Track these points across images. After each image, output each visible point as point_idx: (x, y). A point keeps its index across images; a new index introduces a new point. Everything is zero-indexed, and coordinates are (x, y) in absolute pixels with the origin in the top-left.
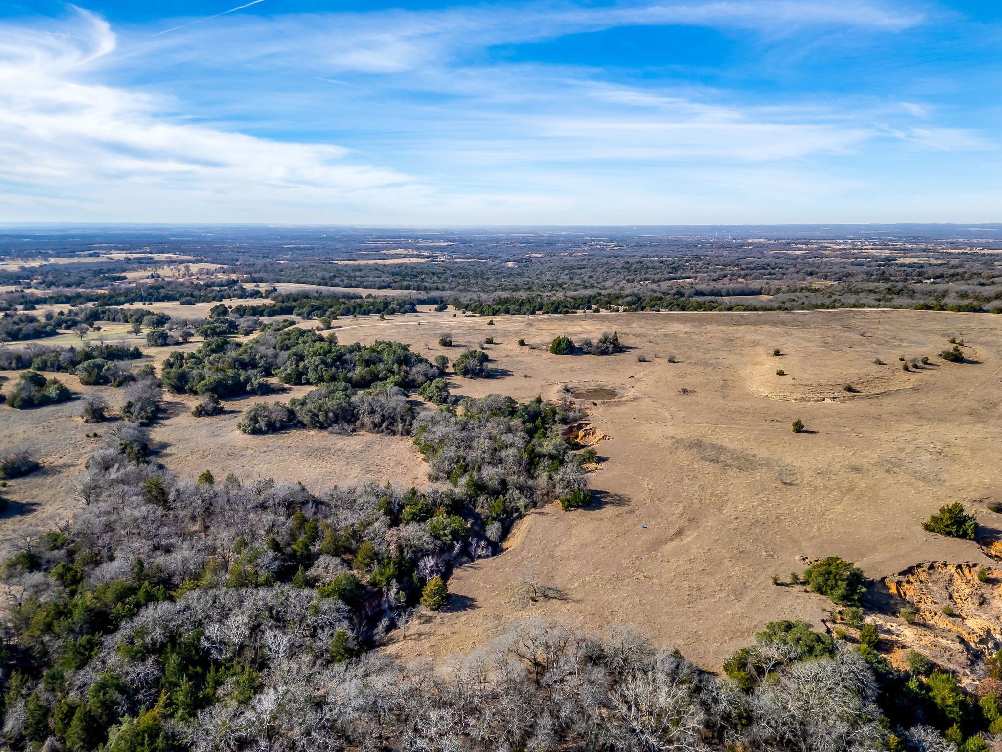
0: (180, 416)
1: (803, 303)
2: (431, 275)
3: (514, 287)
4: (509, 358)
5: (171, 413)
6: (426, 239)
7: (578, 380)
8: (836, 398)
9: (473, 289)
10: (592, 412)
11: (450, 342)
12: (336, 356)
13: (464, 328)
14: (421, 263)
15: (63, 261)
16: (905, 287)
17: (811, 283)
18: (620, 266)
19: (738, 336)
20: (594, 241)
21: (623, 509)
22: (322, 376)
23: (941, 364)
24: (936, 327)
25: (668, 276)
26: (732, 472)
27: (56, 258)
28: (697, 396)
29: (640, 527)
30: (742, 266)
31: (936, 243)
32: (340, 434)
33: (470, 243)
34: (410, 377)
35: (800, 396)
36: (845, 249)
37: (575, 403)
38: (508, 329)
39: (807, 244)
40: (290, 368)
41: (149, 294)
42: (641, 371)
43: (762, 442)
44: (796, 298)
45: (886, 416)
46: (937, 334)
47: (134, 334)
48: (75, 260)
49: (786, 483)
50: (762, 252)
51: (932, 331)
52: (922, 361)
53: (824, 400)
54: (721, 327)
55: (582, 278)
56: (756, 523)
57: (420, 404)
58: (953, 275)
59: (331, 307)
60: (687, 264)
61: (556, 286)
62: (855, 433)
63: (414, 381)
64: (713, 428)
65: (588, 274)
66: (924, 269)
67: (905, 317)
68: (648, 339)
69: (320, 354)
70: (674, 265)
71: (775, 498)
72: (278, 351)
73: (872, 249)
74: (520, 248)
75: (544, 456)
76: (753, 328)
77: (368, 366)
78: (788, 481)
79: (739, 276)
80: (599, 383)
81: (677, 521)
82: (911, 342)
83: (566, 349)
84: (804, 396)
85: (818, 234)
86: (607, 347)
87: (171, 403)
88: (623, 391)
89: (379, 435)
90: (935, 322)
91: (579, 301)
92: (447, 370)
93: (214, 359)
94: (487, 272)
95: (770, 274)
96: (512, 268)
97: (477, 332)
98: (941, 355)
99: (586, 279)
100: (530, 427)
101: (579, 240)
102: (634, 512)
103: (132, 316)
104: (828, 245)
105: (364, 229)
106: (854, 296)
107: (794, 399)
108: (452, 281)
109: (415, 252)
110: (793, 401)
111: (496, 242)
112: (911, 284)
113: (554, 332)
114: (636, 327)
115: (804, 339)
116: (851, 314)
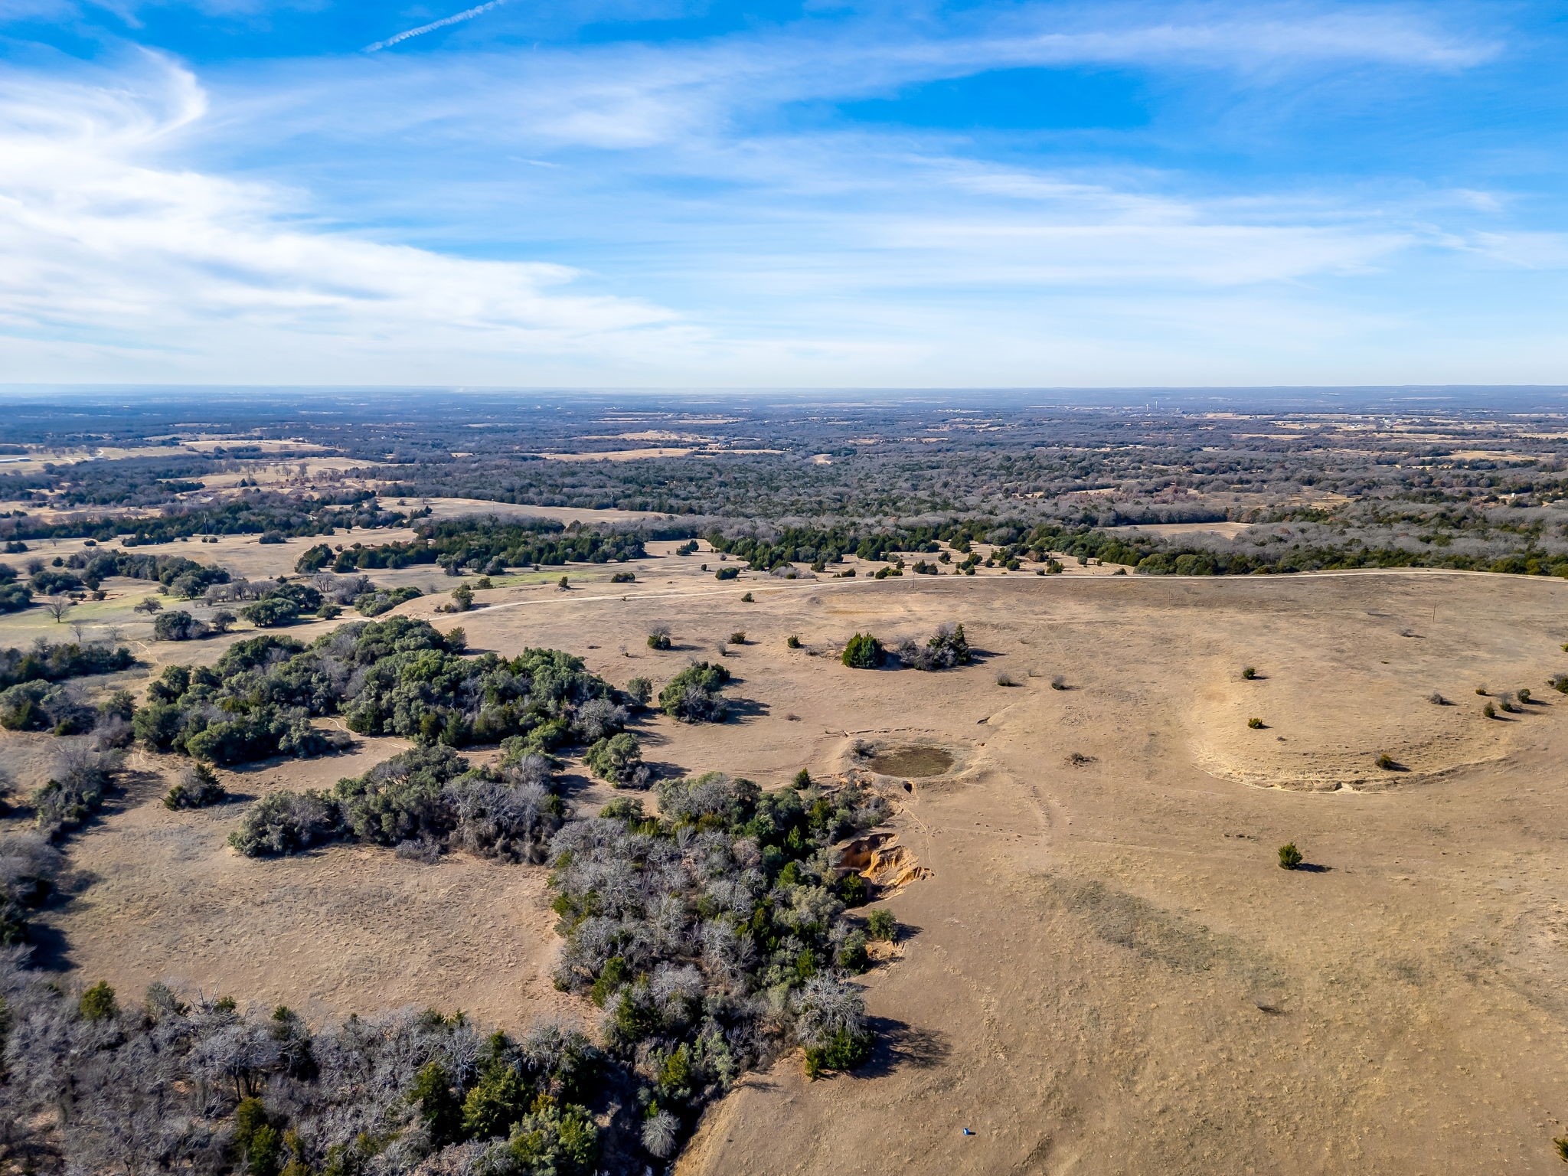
0: (145, 806)
1: (1297, 547)
2: (686, 482)
3: (816, 506)
4: (767, 676)
5: (131, 799)
6: (694, 412)
7: (884, 726)
8: (1362, 782)
9: (749, 511)
10: (902, 805)
11: (668, 642)
12: (450, 680)
13: (700, 609)
14: (679, 458)
15: (117, 454)
16: (1469, 510)
17: (1309, 500)
18: (996, 464)
19: (1181, 630)
20: (959, 415)
21: (932, 1076)
22: (418, 722)
23: (1554, 702)
24: (1537, 612)
25: (1071, 483)
26: (1158, 974)
27: (108, 449)
28: (1099, 771)
29: (960, 1133)
30: (1196, 466)
31: (1513, 421)
32: (416, 858)
33: (762, 419)
34: (576, 724)
35: (1293, 779)
36: (1364, 432)
37: (870, 785)
38: (776, 612)
39: (1303, 420)
40: (365, 704)
41: (219, 522)
42: (1003, 707)
43: (1221, 892)
44: (1284, 536)
45: (1459, 827)
46: (1540, 629)
47: (145, 612)
48: (136, 453)
49: (1266, 1009)
50: (1228, 438)
51: (1528, 623)
52: (1519, 697)
53: (1339, 786)
54: (1150, 611)
55: (932, 486)
56: (1208, 1127)
57: (584, 782)
58: (1548, 487)
59: (504, 549)
60: (1106, 461)
61: (888, 503)
62: (1402, 871)
63: (581, 732)
64: (1126, 854)
65: (943, 479)
66: (1499, 474)
67: (1479, 590)
68: (1019, 635)
69: (420, 678)
70: (1084, 464)
71: (1244, 1051)
72: (356, 665)
73: (1409, 432)
74: (842, 428)
75: (788, 931)
76: (1207, 614)
77: (502, 702)
78: (1271, 1003)
79: (1190, 485)
80: (923, 734)
81: (1038, 1114)
82: (1494, 650)
83: (870, 658)
84: (1301, 778)
85: (1320, 403)
86: (944, 655)
87: (140, 774)
88: (963, 755)
89: (488, 862)
90: (1532, 603)
91: (919, 537)
92: (648, 705)
93: (238, 682)
94: (779, 475)
95: (1241, 482)
96: (821, 467)
97: (721, 617)
98: (1552, 683)
99: (937, 489)
100: (772, 853)
101: (935, 415)
102: (952, 1085)
103: (165, 569)
104: (1337, 425)
105: (601, 396)
106: (1384, 531)
107: (1281, 784)
108: (717, 495)
109: (674, 437)
110: (1279, 788)
111: (803, 417)
112: (1478, 505)
113: (855, 618)
114: (1000, 609)
115: (1300, 641)
116: (1383, 583)
